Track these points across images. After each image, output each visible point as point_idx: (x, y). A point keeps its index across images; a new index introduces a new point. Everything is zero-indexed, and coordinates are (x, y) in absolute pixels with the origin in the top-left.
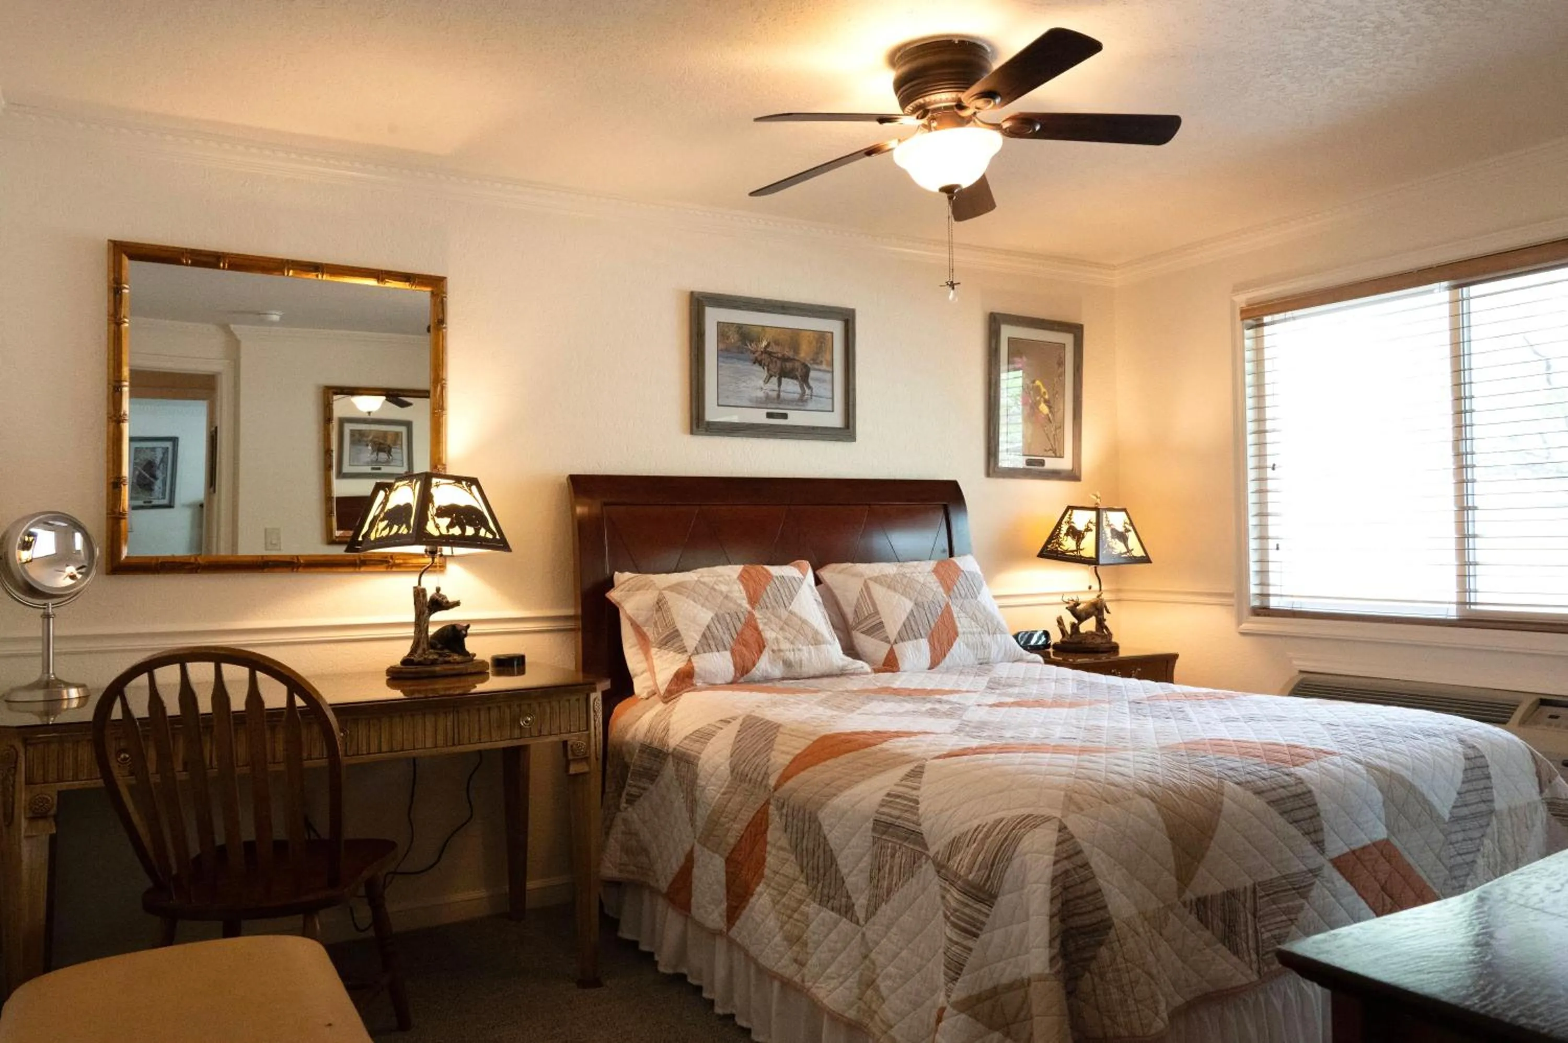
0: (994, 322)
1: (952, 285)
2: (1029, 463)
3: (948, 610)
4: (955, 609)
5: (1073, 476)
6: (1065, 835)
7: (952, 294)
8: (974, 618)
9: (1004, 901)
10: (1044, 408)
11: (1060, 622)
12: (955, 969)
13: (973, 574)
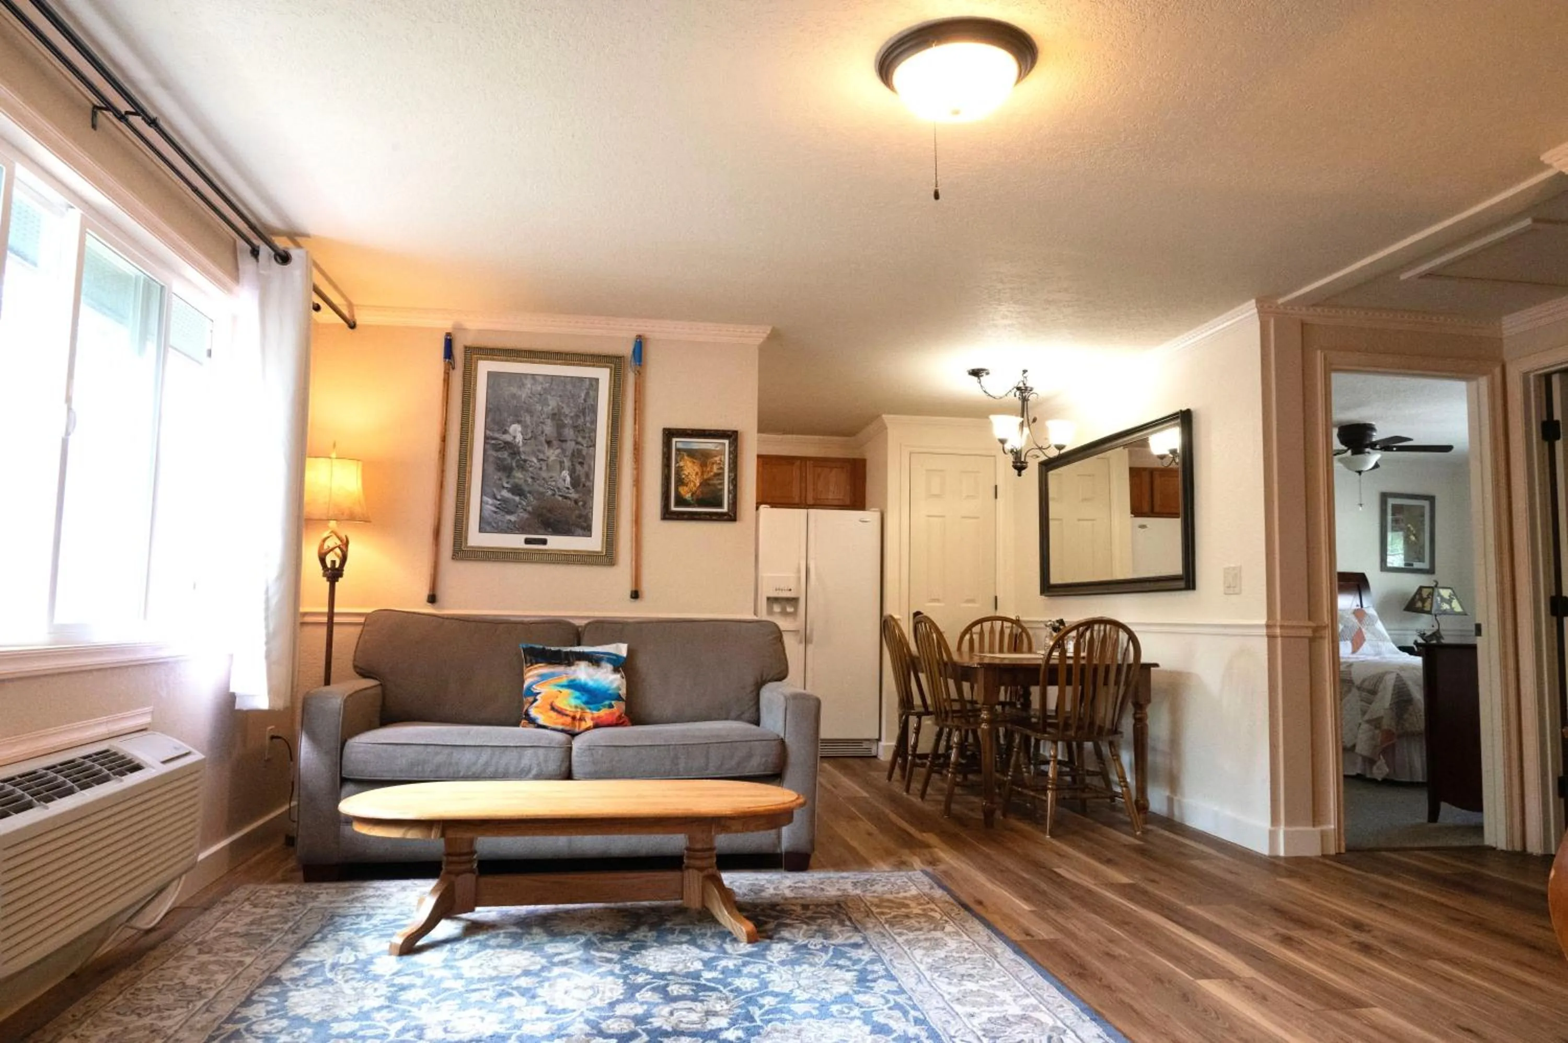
0: (1384, 497)
1: (1361, 505)
2: (1406, 564)
3: (1360, 629)
4: (1363, 630)
5: (1431, 571)
6: (1398, 676)
7: (1361, 509)
8: (1373, 634)
9: (1380, 694)
10: (1413, 538)
12: (1364, 713)
13: (1373, 616)
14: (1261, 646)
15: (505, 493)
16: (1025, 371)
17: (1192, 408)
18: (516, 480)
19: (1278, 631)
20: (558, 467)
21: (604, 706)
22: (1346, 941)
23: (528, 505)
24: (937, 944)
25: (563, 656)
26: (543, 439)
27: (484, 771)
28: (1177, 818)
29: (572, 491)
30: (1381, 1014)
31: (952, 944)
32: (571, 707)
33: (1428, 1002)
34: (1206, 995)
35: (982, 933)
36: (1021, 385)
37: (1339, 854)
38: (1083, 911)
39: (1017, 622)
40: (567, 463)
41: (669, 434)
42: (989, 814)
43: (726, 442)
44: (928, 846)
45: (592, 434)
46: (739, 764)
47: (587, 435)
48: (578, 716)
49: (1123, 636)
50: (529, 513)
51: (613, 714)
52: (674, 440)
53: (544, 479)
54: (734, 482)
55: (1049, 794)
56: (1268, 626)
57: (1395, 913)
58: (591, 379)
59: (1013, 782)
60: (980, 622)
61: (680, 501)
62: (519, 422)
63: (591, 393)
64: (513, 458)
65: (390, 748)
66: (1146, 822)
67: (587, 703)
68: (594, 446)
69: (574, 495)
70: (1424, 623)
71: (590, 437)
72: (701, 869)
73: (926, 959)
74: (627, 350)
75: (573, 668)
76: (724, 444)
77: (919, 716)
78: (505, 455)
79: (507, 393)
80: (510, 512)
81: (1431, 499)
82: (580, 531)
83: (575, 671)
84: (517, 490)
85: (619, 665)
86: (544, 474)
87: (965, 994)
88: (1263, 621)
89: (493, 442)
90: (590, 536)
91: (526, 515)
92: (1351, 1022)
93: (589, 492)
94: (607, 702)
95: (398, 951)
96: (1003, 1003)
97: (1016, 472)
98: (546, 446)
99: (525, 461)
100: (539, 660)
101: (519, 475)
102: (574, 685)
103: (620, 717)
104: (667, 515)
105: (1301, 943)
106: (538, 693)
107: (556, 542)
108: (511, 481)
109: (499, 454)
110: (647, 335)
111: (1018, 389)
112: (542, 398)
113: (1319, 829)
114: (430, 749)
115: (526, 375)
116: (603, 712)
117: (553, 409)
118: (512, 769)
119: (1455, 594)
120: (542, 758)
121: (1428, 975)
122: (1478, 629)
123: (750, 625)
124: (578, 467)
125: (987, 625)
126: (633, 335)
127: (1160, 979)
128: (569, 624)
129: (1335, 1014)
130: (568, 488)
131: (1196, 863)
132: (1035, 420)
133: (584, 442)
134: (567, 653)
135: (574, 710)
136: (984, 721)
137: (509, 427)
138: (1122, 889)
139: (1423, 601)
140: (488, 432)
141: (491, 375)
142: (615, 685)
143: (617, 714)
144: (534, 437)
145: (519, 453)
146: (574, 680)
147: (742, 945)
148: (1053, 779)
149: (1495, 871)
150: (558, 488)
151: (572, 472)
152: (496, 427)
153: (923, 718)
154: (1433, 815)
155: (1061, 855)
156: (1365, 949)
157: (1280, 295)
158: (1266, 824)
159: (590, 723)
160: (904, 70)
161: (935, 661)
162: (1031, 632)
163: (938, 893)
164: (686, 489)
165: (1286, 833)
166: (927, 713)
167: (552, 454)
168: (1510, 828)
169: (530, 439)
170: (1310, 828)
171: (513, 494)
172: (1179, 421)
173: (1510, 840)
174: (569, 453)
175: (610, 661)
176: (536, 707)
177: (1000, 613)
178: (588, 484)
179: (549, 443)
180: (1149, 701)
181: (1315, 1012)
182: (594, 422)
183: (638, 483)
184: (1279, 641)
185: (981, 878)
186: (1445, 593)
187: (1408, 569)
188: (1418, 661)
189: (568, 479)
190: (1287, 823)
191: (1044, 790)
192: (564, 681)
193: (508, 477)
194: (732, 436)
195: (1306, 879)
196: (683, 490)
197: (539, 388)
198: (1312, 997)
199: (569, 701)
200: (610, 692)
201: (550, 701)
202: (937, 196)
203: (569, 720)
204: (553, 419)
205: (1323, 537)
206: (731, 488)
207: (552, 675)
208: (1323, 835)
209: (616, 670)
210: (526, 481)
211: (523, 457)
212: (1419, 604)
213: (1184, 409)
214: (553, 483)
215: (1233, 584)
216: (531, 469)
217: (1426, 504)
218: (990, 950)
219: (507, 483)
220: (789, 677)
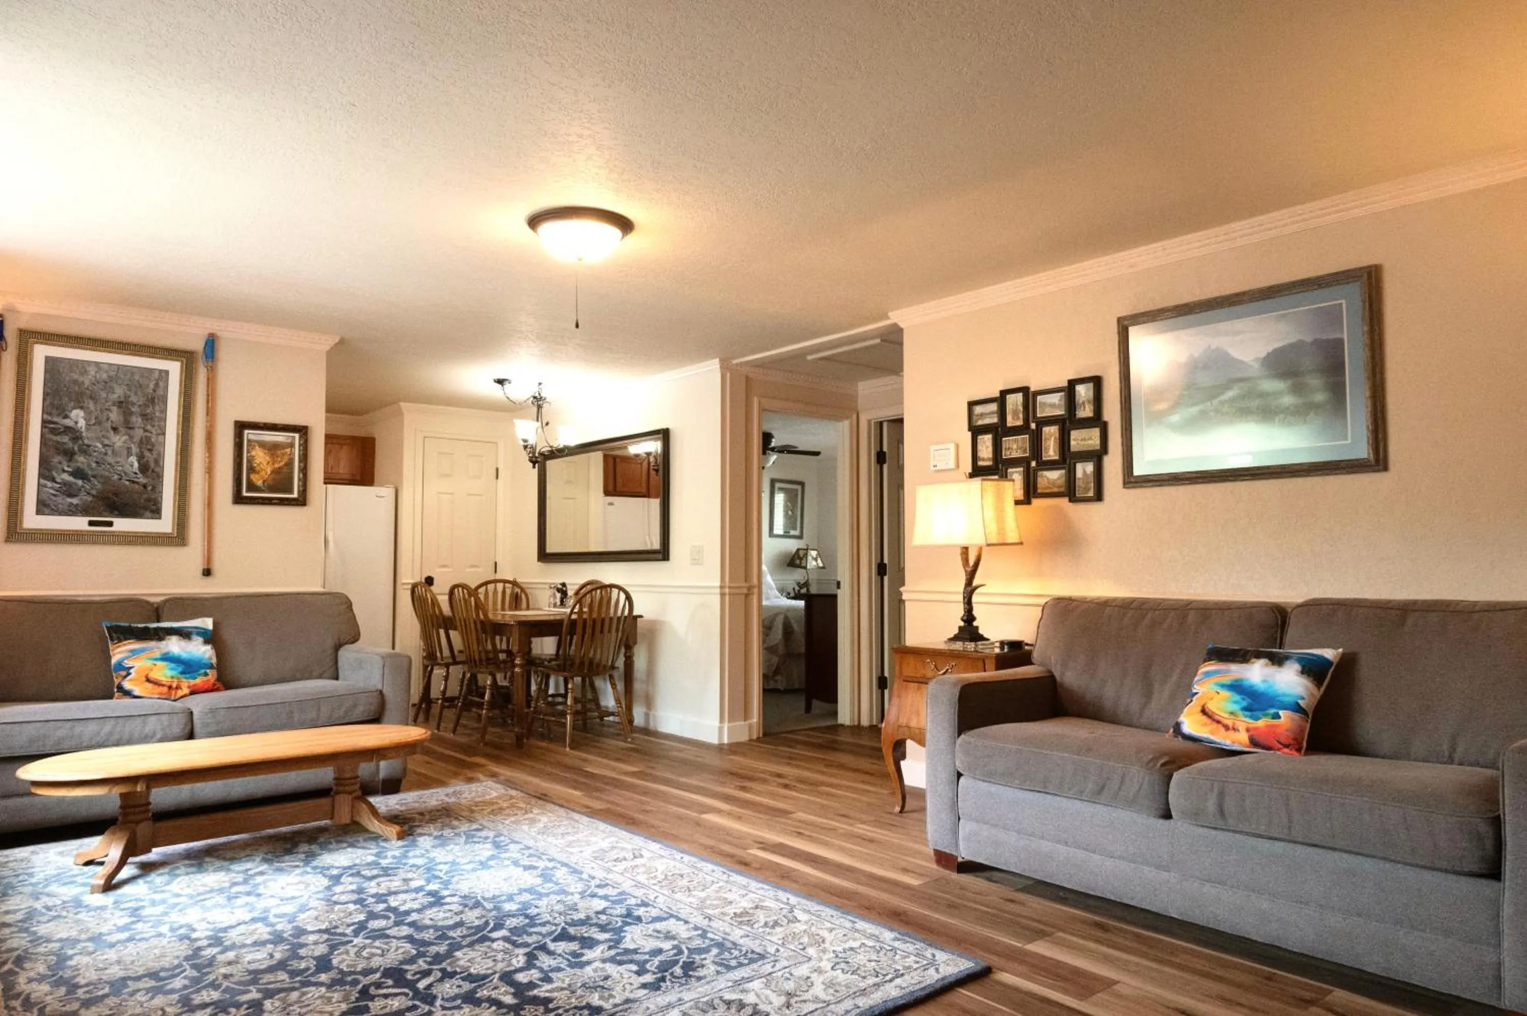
0: (773, 482)
2: (785, 532)
11: (794, 589)
14: (715, 601)
15: (66, 477)
16: (540, 384)
17: (670, 427)
18: (79, 464)
19: (727, 590)
20: (126, 452)
21: (199, 675)
22: (775, 784)
23: (92, 488)
24: (533, 821)
25: (152, 632)
26: (109, 425)
27: (107, 740)
28: (652, 726)
29: (140, 475)
30: (801, 815)
31: (544, 819)
32: (166, 677)
33: (823, 806)
34: (708, 821)
35: (562, 811)
36: (537, 395)
37: (758, 738)
38: (617, 790)
39: (514, 583)
40: (135, 449)
41: (241, 427)
42: (519, 738)
43: (297, 436)
44: (483, 766)
45: (162, 423)
46: (346, 712)
47: (156, 424)
48: (174, 685)
49: (623, 596)
50: (93, 496)
51: (208, 680)
52: (246, 432)
53: (109, 464)
54: (304, 471)
55: (568, 717)
56: (722, 587)
57: (798, 767)
58: (161, 371)
59: (535, 713)
60: (486, 583)
61: (252, 487)
62: (82, 408)
63: (161, 384)
64: (74, 444)
65: (9, 727)
66: (632, 732)
67: (182, 673)
68: (164, 434)
69: (142, 480)
70: (798, 575)
71: (159, 426)
72: (350, 793)
73: (532, 830)
74: (198, 345)
75: (164, 642)
76: (294, 437)
77: (447, 666)
78: (65, 439)
79: (67, 379)
80: (71, 495)
81: (802, 484)
82: (148, 514)
83: (167, 645)
84: (78, 473)
85: (210, 638)
86: (110, 459)
87: (571, 842)
88: (718, 584)
89: (52, 426)
90: (160, 518)
91: (90, 499)
92: (790, 822)
93: (159, 477)
94: (202, 671)
95: (101, 890)
96: (596, 843)
97: (531, 464)
98: (112, 432)
99: (89, 446)
100: (127, 636)
101: (81, 459)
102: (167, 658)
103: (214, 685)
104: (239, 499)
105: (751, 788)
106: (131, 668)
107: (122, 524)
108: (73, 464)
109: (58, 438)
110: (219, 334)
111: (535, 397)
112: (107, 384)
113: (747, 722)
114: (48, 724)
115: (89, 363)
116: (199, 681)
117: (119, 397)
118: (136, 735)
119: (819, 554)
120: (166, 723)
121: (821, 794)
122: (838, 585)
123: (324, 597)
124: (147, 454)
125: (491, 587)
126: (206, 333)
127: (680, 818)
128: (148, 602)
129: (778, 819)
130: (136, 473)
131: (675, 753)
132: (547, 424)
133: (153, 431)
134: (155, 629)
135: (170, 680)
136: (517, 665)
137: (71, 412)
138: (633, 774)
139: (801, 559)
140: (46, 416)
141: (48, 360)
142: (207, 656)
143: (212, 681)
144: (99, 423)
145: (81, 438)
146: (168, 653)
147: (393, 842)
148: (571, 706)
149: (844, 738)
150: (126, 473)
151: (140, 457)
152: (54, 412)
153: (451, 668)
154: (808, 709)
155: (585, 760)
156: (786, 786)
157: (735, 358)
158: (717, 723)
159: (186, 691)
160: (548, 228)
161: (472, 621)
162: (528, 591)
163: (513, 793)
164: (257, 476)
165: (729, 728)
166: (455, 663)
167: (119, 441)
168: (852, 712)
169: (94, 425)
170: (743, 723)
171: (75, 477)
172: (661, 436)
173: (852, 719)
174: (137, 439)
175: (198, 634)
176: (130, 680)
177: (499, 576)
178: (157, 469)
179: (115, 429)
180: (635, 643)
181: (768, 820)
182: (164, 411)
183: (210, 470)
184: (727, 597)
185: (535, 781)
186: (814, 553)
187: (786, 535)
188: (801, 603)
189: (136, 465)
190: (729, 722)
191: (563, 714)
192: (158, 655)
193: (70, 460)
194: (303, 431)
195: (744, 755)
196: (254, 477)
197: (105, 376)
198: (765, 814)
199: (165, 673)
200: (204, 661)
201: (144, 674)
202: (577, 326)
203: (165, 689)
204: (119, 407)
205: (755, 527)
206: (301, 475)
207: (143, 650)
208: (750, 727)
209: (206, 642)
210: (89, 465)
211: (86, 442)
212: (798, 562)
213: (664, 427)
214: (120, 468)
215: (697, 559)
216: (95, 454)
217: (799, 487)
218: (572, 819)
219: (68, 466)
220: (360, 641)
